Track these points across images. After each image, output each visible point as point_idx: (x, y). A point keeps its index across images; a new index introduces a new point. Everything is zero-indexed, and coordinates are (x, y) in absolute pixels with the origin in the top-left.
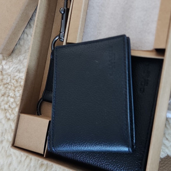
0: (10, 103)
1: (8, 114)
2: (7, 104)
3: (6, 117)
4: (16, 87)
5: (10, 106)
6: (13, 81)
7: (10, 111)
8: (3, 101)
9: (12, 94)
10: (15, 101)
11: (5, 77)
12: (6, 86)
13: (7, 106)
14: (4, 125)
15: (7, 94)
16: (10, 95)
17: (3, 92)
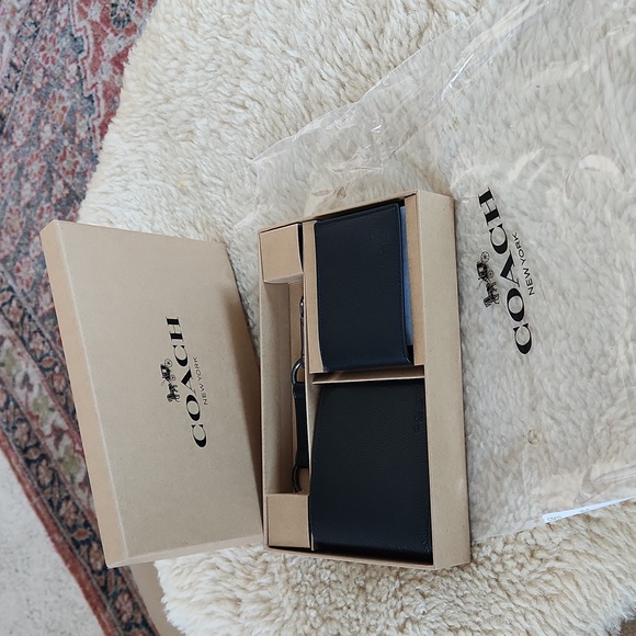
2: (306, 624)
4: (314, 588)
5: (312, 627)
6: (307, 577)
8: (298, 618)
9: (310, 603)
10: (318, 615)
11: (292, 572)
12: (296, 589)
13: (307, 628)
17: (294, 602)
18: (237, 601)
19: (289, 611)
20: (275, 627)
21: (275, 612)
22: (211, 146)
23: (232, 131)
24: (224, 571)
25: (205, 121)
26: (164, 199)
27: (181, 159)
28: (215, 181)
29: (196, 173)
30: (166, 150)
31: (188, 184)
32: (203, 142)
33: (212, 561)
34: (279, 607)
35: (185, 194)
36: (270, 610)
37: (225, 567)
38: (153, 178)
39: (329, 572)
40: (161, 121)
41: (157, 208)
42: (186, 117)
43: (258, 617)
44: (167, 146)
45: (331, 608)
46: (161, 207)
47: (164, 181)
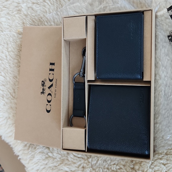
22: (29, 13)
23: (38, 6)
25: (25, 4)
26: (11, 38)
27: (16, 21)
28: (33, 26)
30: (9, 20)
32: (25, 13)
39: (115, 166)
40: (5, 9)
41: (9, 42)
42: (16, 4)
44: (9, 18)
46: (10, 42)
47: (10, 31)
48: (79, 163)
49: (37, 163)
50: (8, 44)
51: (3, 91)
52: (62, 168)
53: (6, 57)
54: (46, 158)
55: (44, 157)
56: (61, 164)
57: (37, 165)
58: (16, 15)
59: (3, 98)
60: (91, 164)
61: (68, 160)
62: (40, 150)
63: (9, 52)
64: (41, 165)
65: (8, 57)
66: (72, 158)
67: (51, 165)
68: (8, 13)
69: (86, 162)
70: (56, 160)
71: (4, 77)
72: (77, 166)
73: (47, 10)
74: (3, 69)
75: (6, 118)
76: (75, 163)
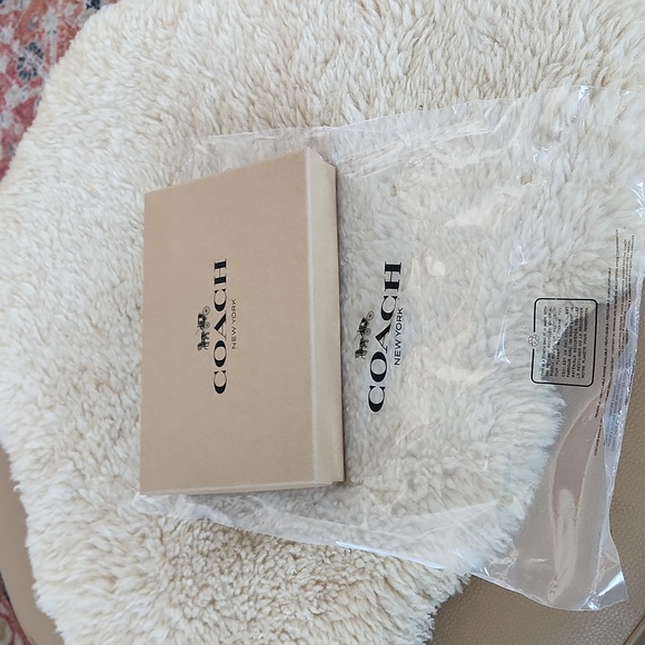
0: (187, 588)
1: (187, 610)
2: (181, 593)
3: (185, 616)
4: (192, 558)
7: (190, 603)
8: (174, 589)
9: (187, 572)
10: (195, 583)
11: (169, 546)
12: (174, 562)
13: (182, 597)
14: (183, 632)
15: (179, 575)
16: (185, 574)
17: (170, 574)
18: (113, 579)
19: (165, 582)
20: (150, 599)
21: (150, 585)
22: (124, 153)
23: (146, 141)
24: (101, 551)
25: (120, 131)
26: (73, 201)
27: (93, 164)
28: (125, 185)
29: (107, 178)
30: (79, 156)
31: (98, 188)
32: (117, 151)
33: (90, 541)
34: (155, 581)
35: (94, 196)
36: (145, 584)
37: (103, 546)
38: (64, 181)
40: (77, 130)
42: (102, 126)
43: (133, 590)
44: (81, 153)
45: (207, 575)
47: (74, 184)
48: (137, 525)
49: (50, 507)
50: (62, 212)
51: (24, 320)
52: (98, 530)
53: (52, 241)
54: (74, 499)
55: (68, 496)
56: (99, 519)
57: (49, 511)
58: (96, 151)
59: (20, 336)
60: (161, 531)
61: (116, 512)
62: (63, 478)
63: (59, 231)
64: (58, 515)
65: (56, 242)
66: (124, 510)
67: (77, 518)
68: (81, 142)
69: (153, 524)
70: (91, 508)
71: (36, 288)
72: (131, 530)
73: (162, 155)
74: (37, 267)
75: (15, 385)
76: (128, 523)
